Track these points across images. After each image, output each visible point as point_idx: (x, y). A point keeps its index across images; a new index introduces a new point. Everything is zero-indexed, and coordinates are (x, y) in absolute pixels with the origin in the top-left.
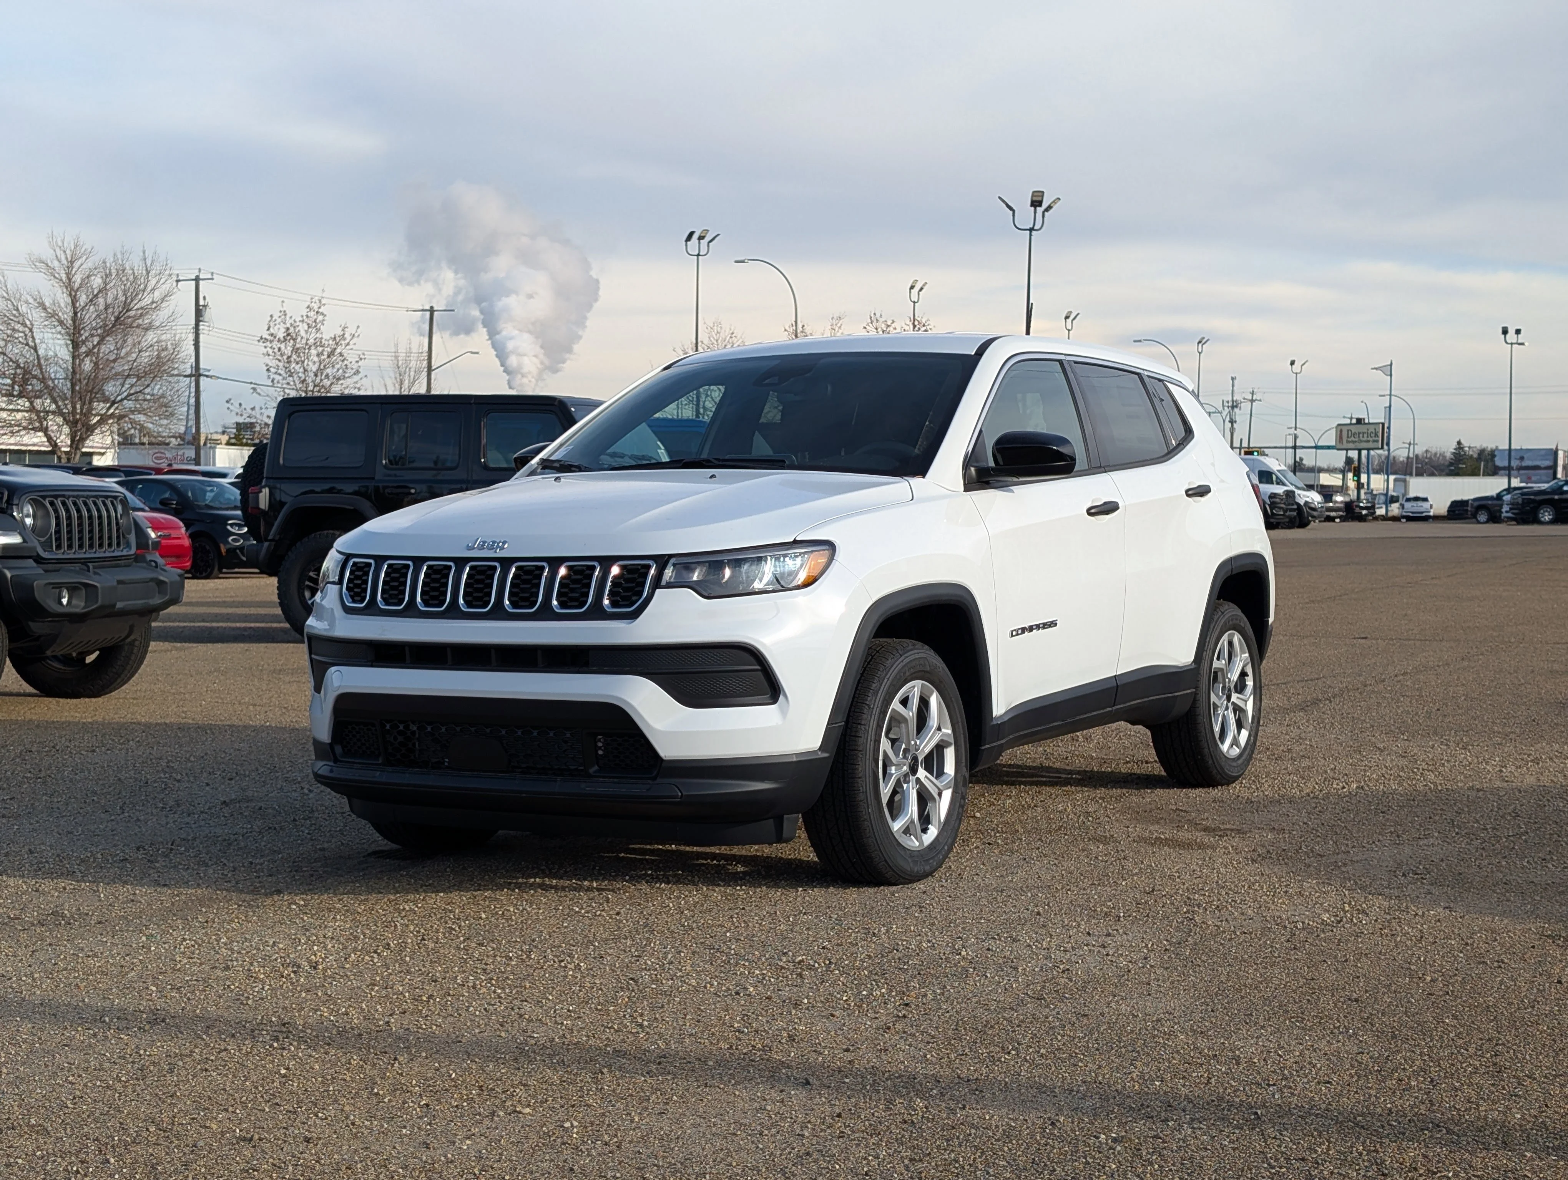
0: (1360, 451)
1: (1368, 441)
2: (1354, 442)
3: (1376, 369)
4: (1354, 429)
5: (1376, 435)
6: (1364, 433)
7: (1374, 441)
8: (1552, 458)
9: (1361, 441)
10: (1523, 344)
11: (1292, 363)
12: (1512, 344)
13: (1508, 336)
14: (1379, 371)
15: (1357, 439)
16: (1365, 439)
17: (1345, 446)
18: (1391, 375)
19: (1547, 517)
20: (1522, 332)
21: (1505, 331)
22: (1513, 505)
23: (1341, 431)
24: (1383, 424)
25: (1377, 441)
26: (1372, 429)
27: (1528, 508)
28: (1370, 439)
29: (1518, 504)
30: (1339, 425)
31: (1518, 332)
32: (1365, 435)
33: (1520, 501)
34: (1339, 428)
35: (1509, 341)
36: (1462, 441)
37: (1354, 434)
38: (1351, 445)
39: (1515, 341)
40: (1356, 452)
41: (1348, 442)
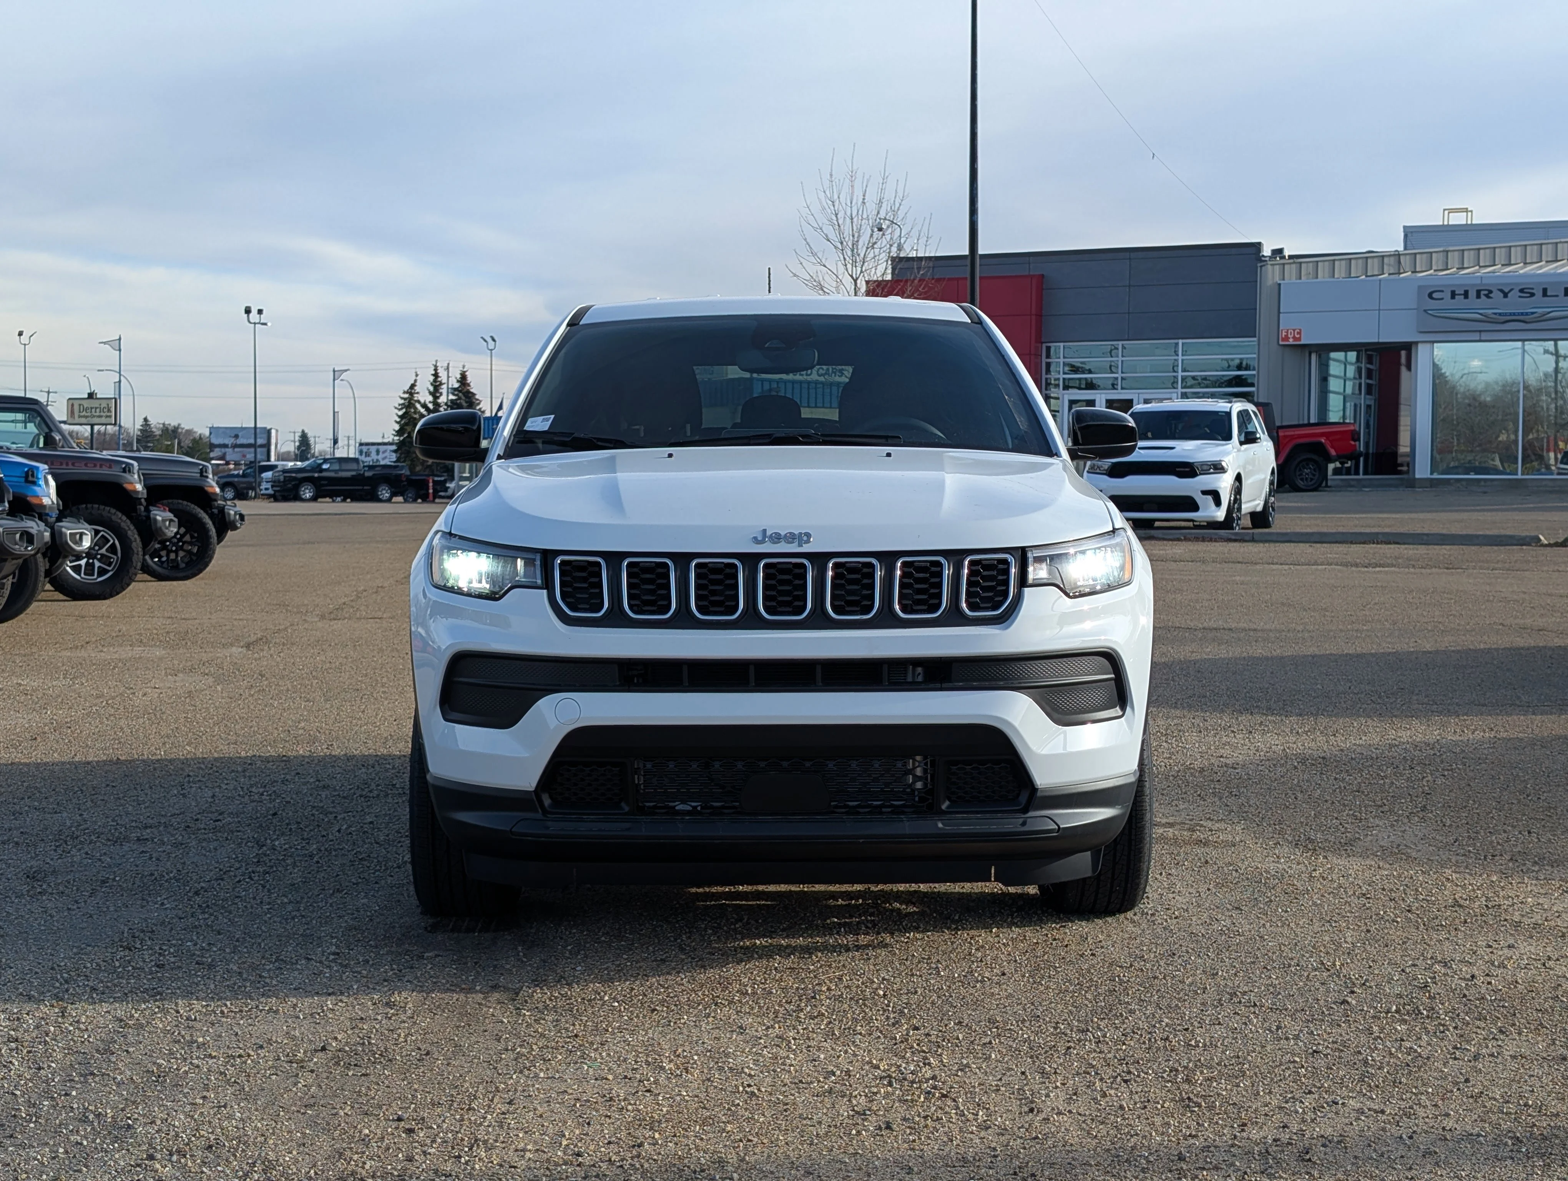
0: (92, 426)
1: (100, 417)
2: (86, 417)
3: (105, 343)
4: (86, 404)
5: (109, 411)
6: (96, 408)
7: (107, 417)
8: (265, 436)
9: (94, 416)
10: (265, 324)
11: (20, 334)
12: (255, 323)
13: (251, 315)
14: (107, 346)
15: (89, 414)
16: (98, 414)
17: (77, 420)
18: (120, 350)
19: (308, 495)
20: (264, 312)
21: (248, 311)
22: (274, 482)
23: (73, 405)
24: (116, 399)
25: (110, 417)
26: (104, 404)
27: (290, 486)
28: (102, 414)
29: (279, 481)
30: (70, 399)
31: (260, 312)
32: (98, 410)
33: (282, 478)
34: (71, 402)
35: (252, 321)
36: (149, 418)
37: (87, 408)
38: (83, 420)
39: (257, 321)
40: (88, 428)
41: (80, 417)
